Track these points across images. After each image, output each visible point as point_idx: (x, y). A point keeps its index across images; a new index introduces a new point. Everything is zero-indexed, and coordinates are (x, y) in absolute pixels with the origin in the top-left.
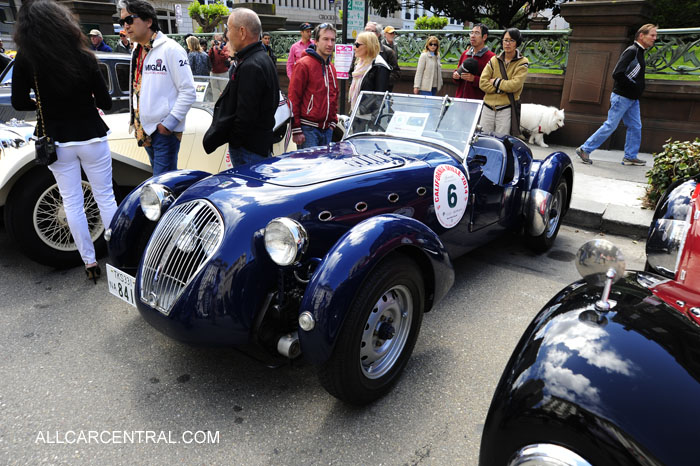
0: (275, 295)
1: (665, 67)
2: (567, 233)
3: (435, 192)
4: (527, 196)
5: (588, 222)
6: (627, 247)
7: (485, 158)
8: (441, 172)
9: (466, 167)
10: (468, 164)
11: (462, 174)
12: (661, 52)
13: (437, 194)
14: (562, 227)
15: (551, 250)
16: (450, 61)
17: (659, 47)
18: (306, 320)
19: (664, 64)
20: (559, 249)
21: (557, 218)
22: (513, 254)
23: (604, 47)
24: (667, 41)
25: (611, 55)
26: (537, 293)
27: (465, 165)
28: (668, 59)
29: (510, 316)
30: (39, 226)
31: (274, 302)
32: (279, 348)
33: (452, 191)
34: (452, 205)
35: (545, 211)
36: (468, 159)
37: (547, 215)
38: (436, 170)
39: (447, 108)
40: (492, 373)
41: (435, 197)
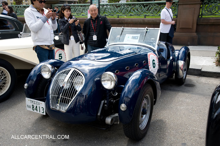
0: (104, 101)
1: (216, 13)
2: (189, 77)
3: (149, 62)
4: (175, 64)
6: (213, 81)
7: (163, 49)
8: (149, 55)
9: (157, 53)
10: (157, 52)
11: (156, 56)
12: (214, 7)
14: (187, 75)
16: (131, 15)
17: (213, 5)
18: (123, 107)
19: (215, 11)
21: (186, 71)
23: (192, 6)
24: (216, 2)
25: (195, 9)
26: (185, 99)
28: (217, 9)
29: (178, 107)
31: (104, 104)
32: (106, 122)
34: (154, 67)
36: (157, 50)
37: (184, 70)
38: (148, 55)
39: (147, 32)
40: (180, 126)
41: (149, 64)
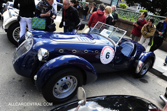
2: (150, 75)
4: (137, 61)
5: (158, 74)
7: (122, 47)
8: (106, 48)
11: (113, 50)
13: (102, 54)
15: (141, 78)
20: (145, 79)
21: (146, 70)
22: (129, 76)
27: (115, 48)
30: (14, 35)
33: (108, 54)
34: (107, 58)
35: (141, 67)
38: (104, 47)
